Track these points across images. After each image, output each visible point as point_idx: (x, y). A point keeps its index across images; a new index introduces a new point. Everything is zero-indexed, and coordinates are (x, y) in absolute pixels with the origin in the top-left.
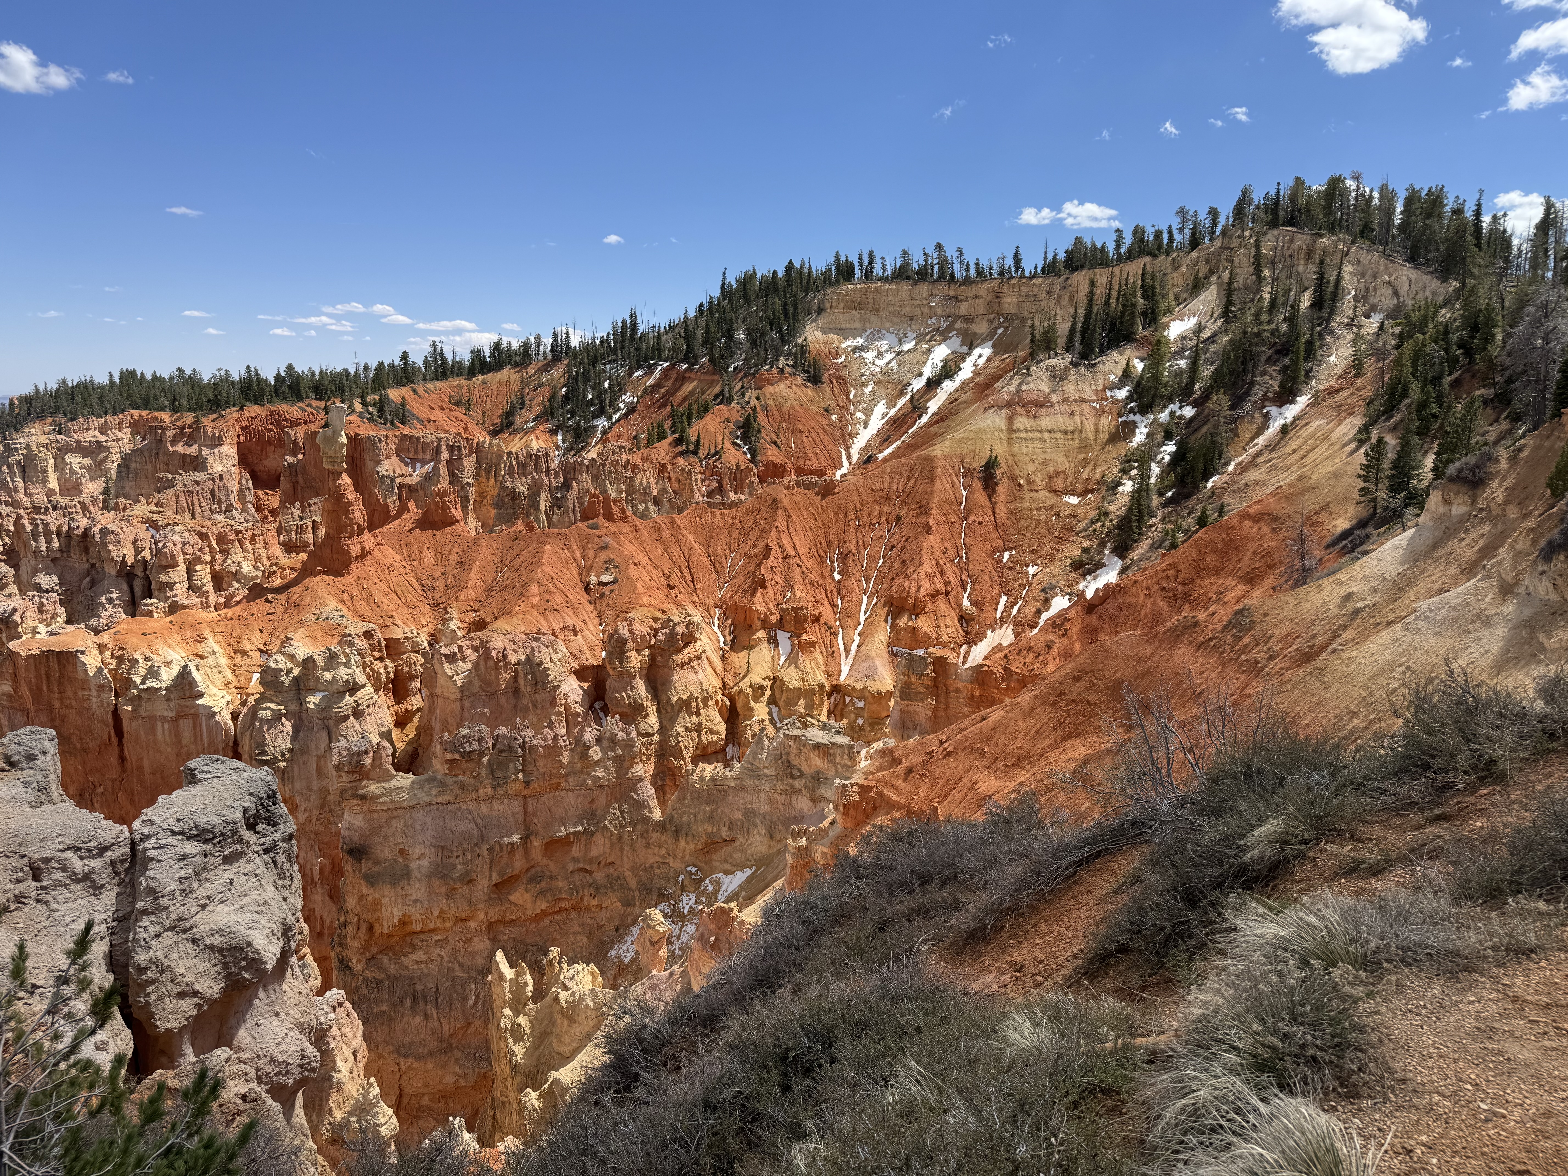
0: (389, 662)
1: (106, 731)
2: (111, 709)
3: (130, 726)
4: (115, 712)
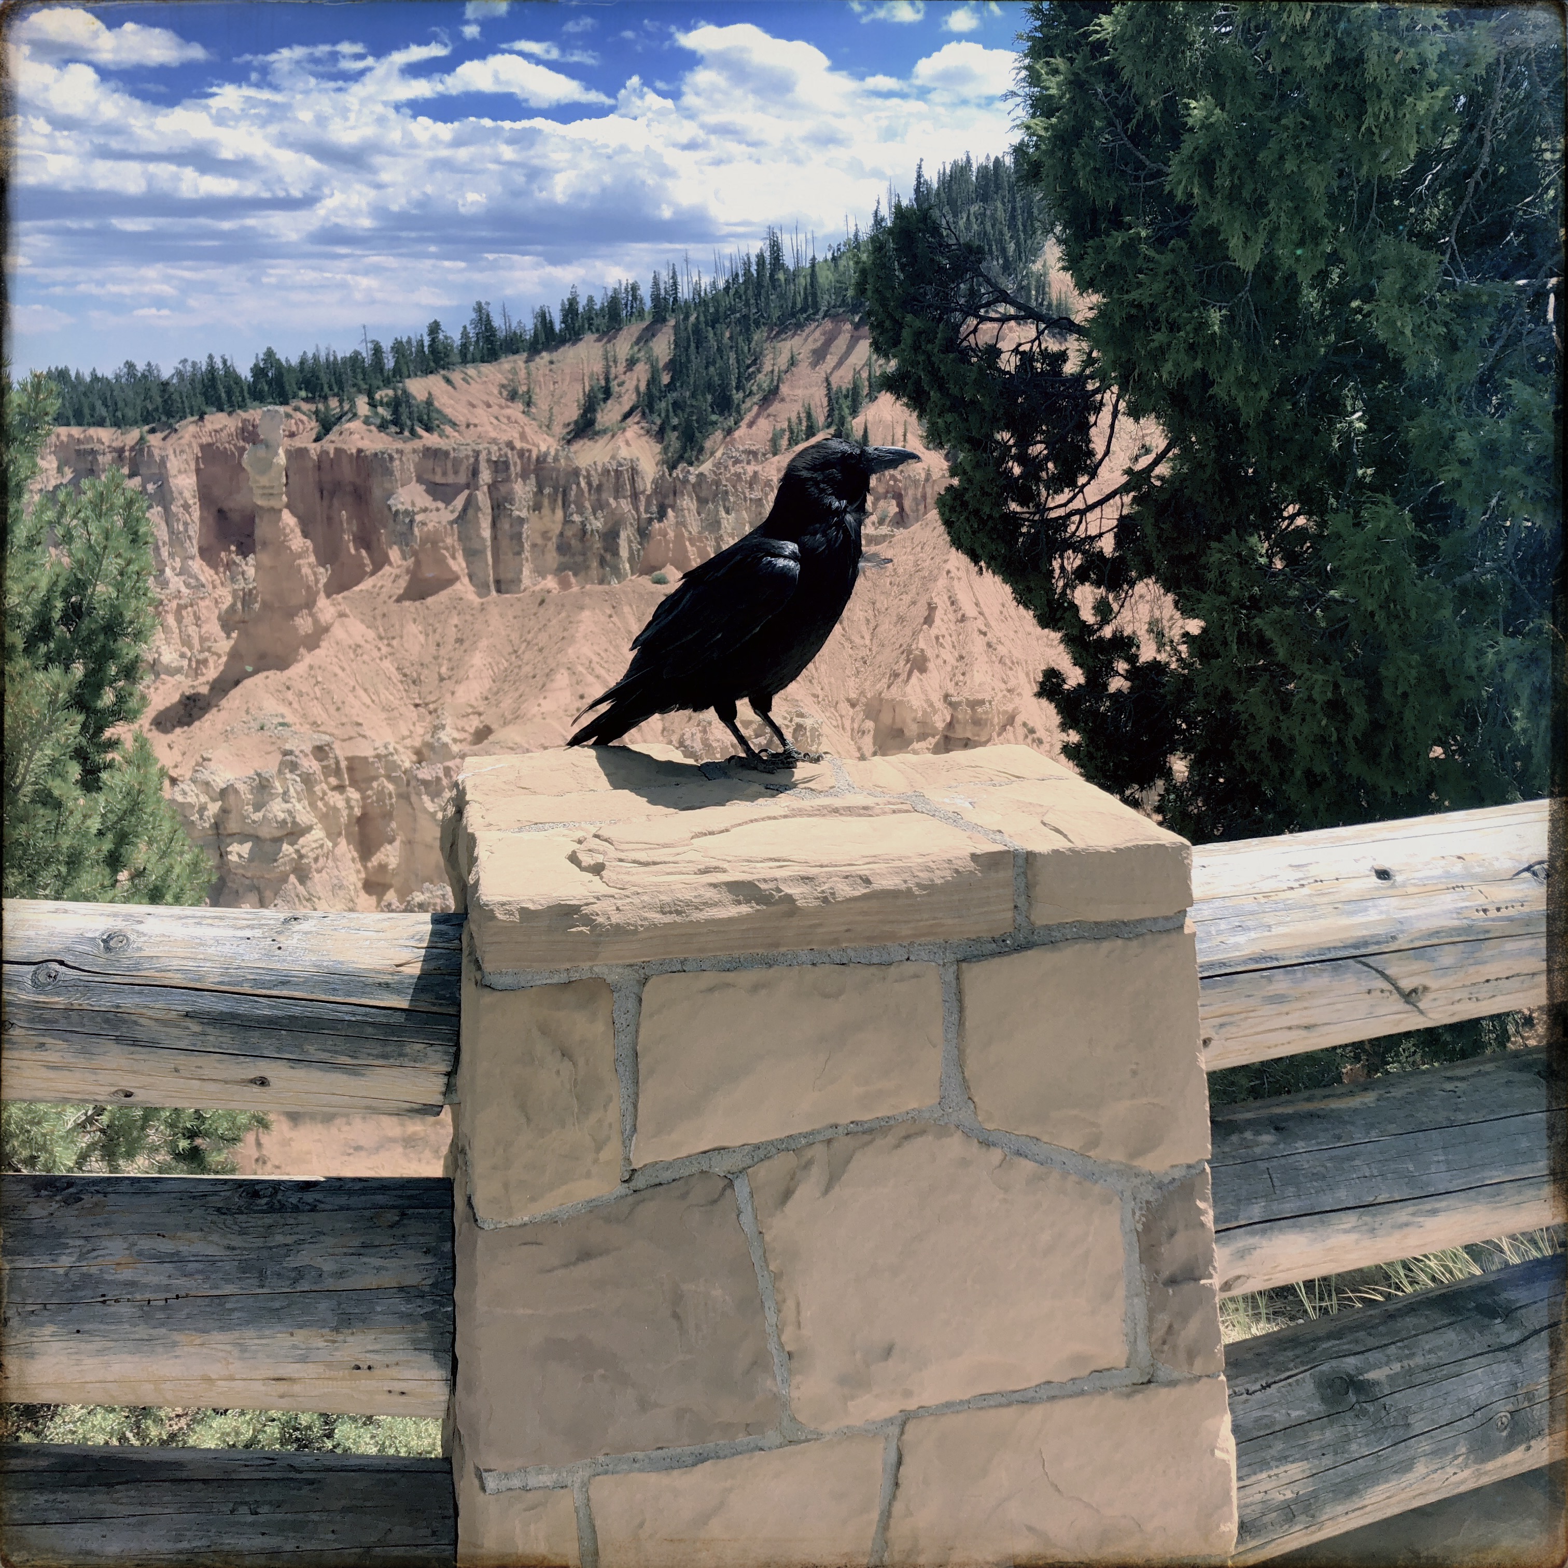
0: (353, 794)
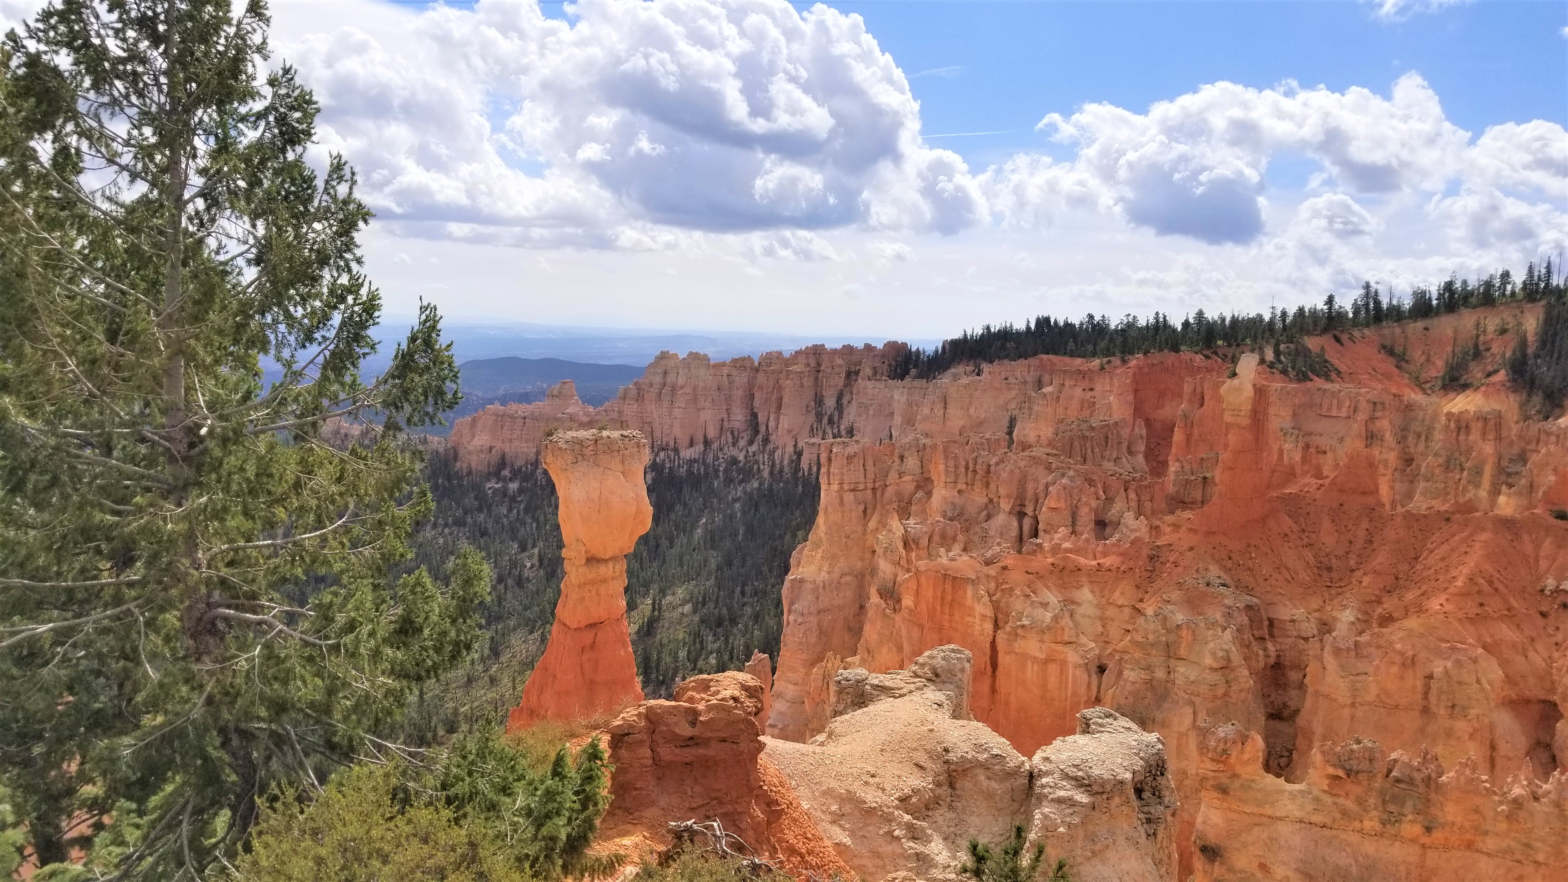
0: (1270, 645)
1: (983, 659)
2: (990, 639)
3: (1004, 659)
4: (993, 643)
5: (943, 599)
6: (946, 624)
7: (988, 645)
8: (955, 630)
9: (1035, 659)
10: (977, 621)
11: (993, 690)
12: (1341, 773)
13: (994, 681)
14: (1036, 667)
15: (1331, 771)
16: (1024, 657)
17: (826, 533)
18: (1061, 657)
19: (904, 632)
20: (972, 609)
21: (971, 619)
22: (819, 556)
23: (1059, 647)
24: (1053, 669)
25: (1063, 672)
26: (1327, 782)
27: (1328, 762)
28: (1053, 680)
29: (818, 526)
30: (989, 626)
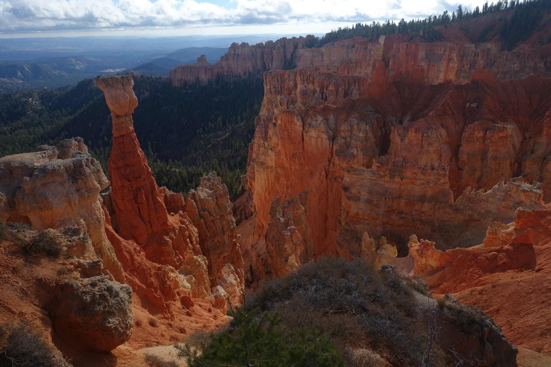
1: (300, 139)
2: (302, 132)
3: (305, 138)
4: (302, 134)
5: (288, 121)
6: (289, 128)
7: (301, 134)
8: (292, 130)
9: (314, 137)
10: (298, 127)
11: (303, 147)
12: (379, 165)
13: (303, 145)
14: (314, 139)
15: (377, 164)
16: (311, 137)
17: (266, 102)
18: (321, 136)
19: (278, 132)
20: (296, 123)
21: (296, 126)
22: (265, 109)
23: (321, 133)
24: (319, 140)
25: (322, 141)
26: (376, 168)
27: (376, 162)
28: (319, 143)
29: (264, 100)
30: (301, 128)
